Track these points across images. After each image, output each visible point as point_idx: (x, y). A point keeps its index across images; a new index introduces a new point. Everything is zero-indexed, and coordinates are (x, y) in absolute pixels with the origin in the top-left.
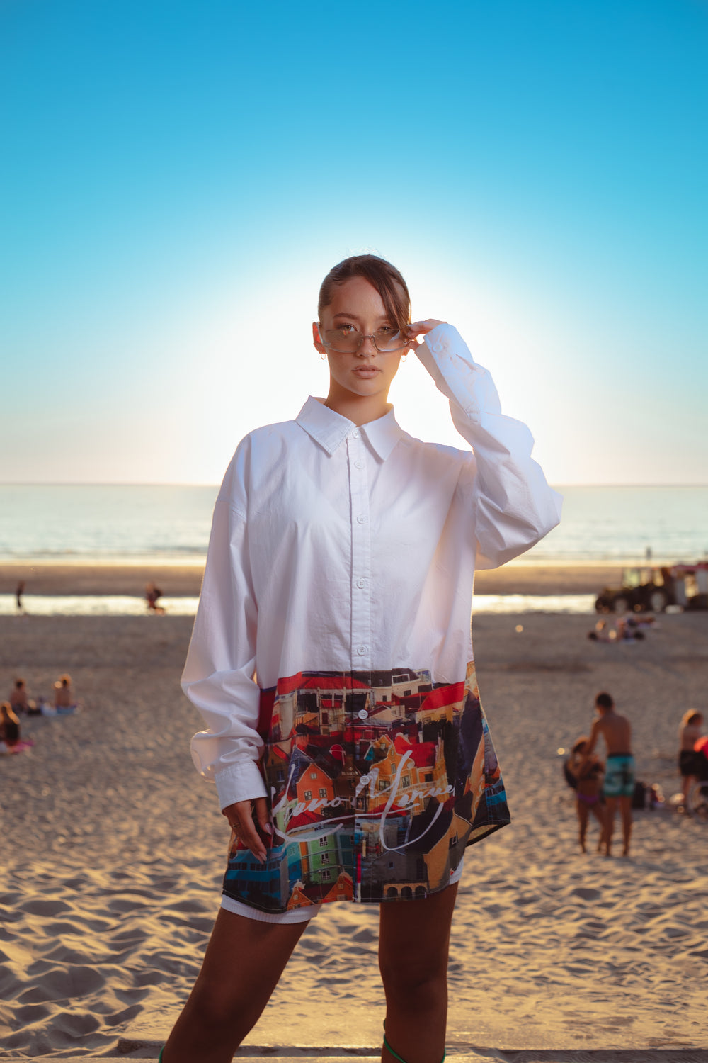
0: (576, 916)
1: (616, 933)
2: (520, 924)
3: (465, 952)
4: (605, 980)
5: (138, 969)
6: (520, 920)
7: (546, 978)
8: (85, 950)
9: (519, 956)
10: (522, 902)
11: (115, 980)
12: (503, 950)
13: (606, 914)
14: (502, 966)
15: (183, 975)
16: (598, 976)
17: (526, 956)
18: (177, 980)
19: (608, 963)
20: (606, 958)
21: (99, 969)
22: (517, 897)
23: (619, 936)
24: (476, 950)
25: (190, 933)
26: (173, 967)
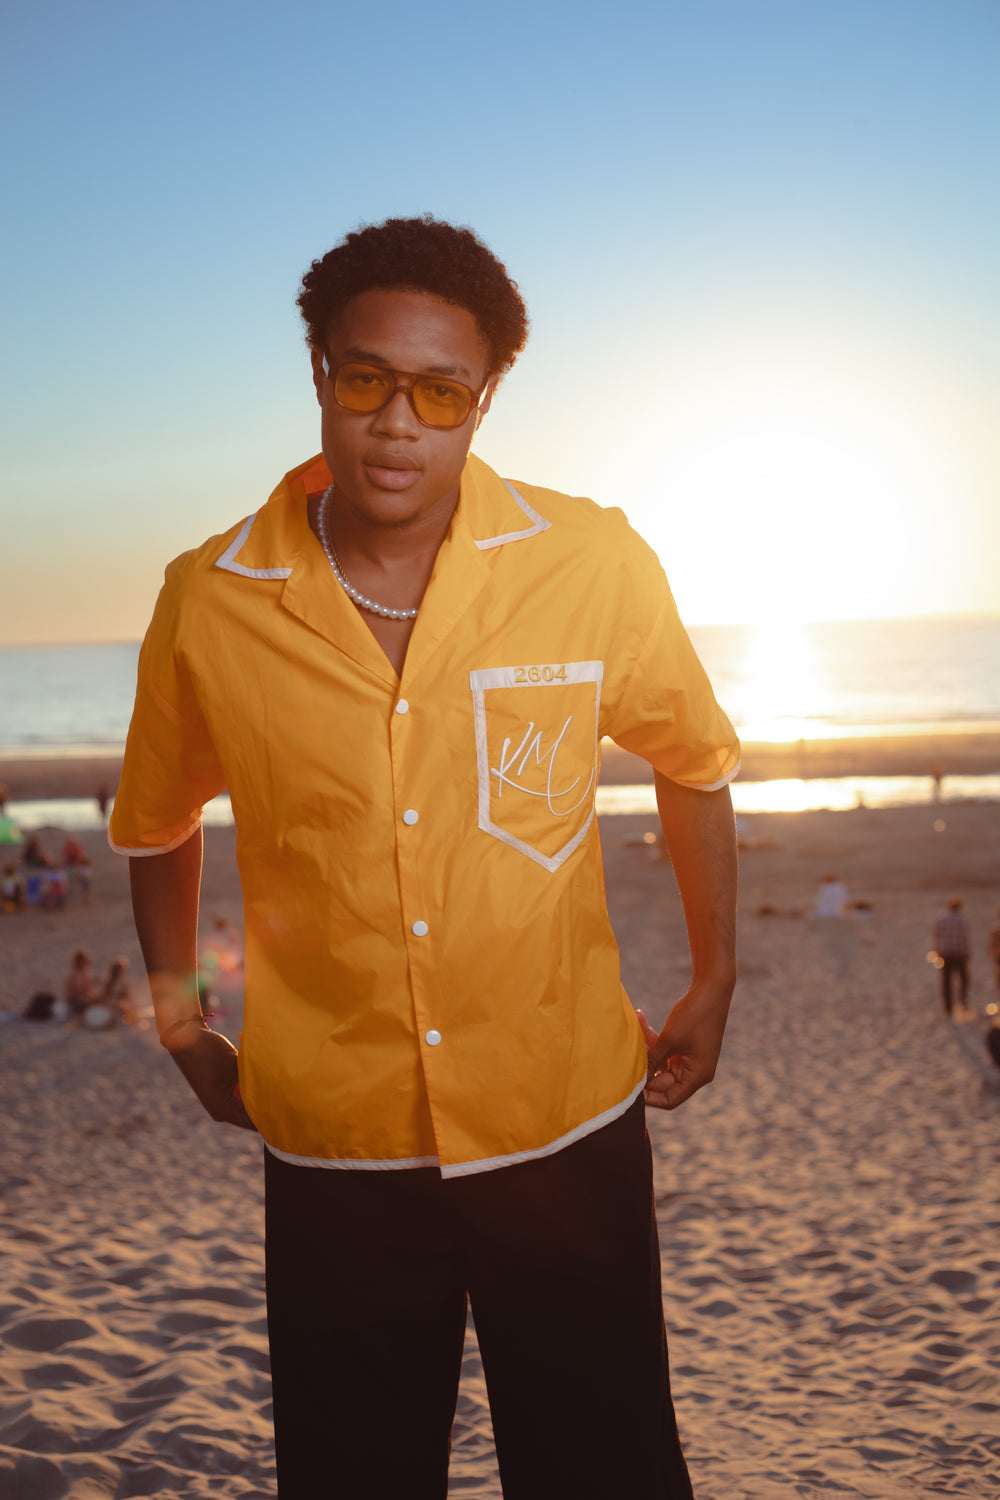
0: (920, 1328)
1: (970, 1370)
2: (825, 1345)
3: (707, 1411)
4: (919, 1478)
5: (137, 1460)
6: (826, 1336)
7: (820, 1474)
8: (65, 1421)
9: (795, 1421)
10: (843, 1299)
11: (89, 1484)
12: (772, 1406)
13: (969, 1325)
14: (757, 1445)
15: (208, 1470)
16: (911, 1467)
17: (804, 1421)
18: (191, 1483)
19: (936, 1439)
20: (935, 1428)
21: (64, 1463)
22: (839, 1288)
23: (975, 1376)
24: (727, 1408)
25: (257, 1380)
26: (196, 1454)
